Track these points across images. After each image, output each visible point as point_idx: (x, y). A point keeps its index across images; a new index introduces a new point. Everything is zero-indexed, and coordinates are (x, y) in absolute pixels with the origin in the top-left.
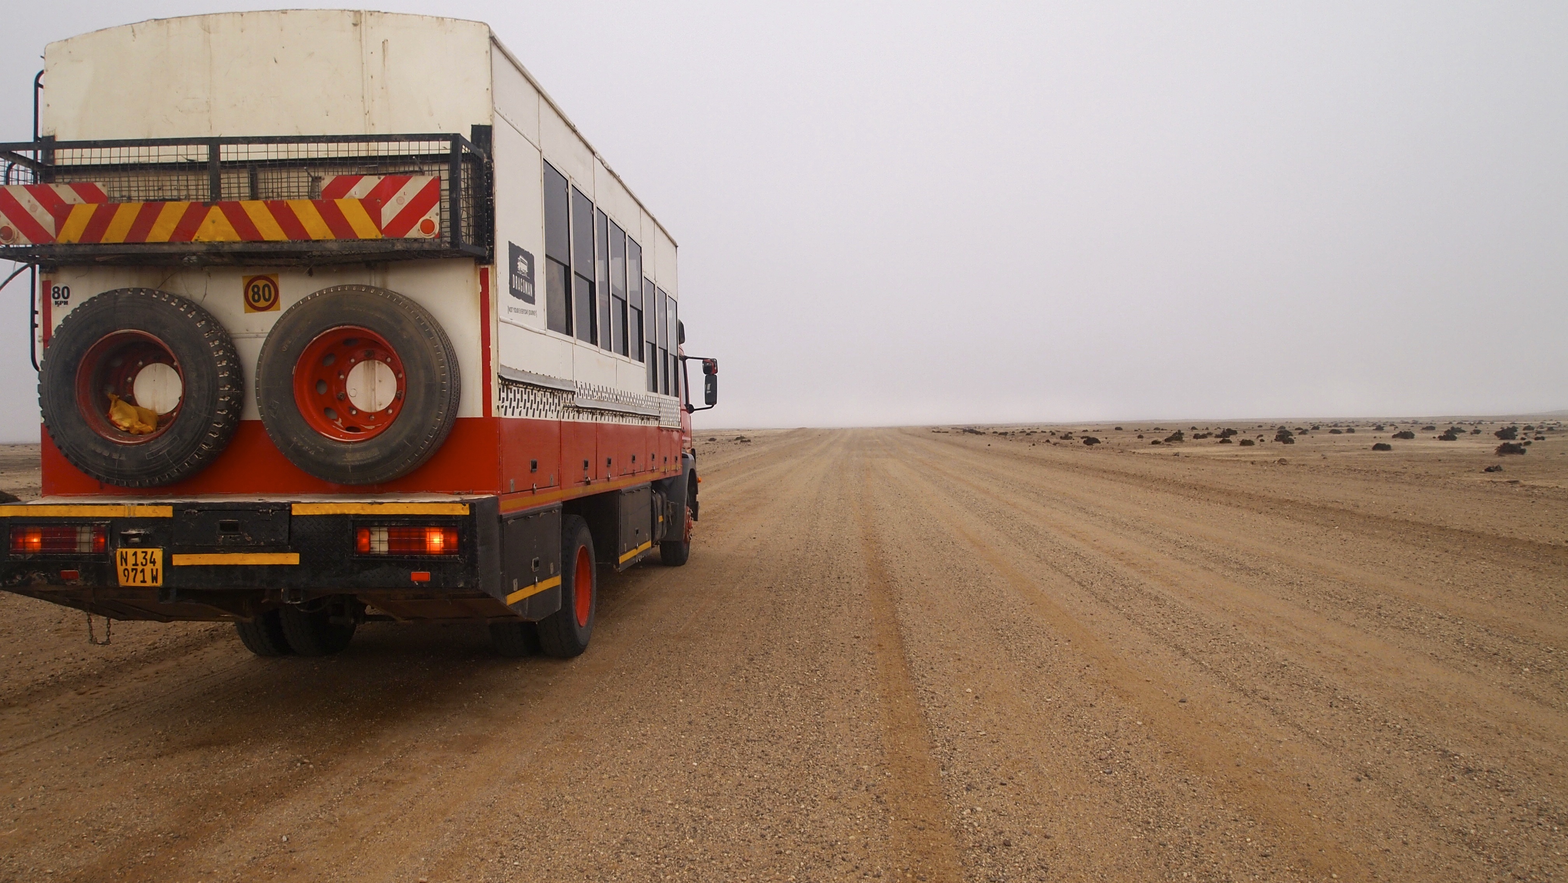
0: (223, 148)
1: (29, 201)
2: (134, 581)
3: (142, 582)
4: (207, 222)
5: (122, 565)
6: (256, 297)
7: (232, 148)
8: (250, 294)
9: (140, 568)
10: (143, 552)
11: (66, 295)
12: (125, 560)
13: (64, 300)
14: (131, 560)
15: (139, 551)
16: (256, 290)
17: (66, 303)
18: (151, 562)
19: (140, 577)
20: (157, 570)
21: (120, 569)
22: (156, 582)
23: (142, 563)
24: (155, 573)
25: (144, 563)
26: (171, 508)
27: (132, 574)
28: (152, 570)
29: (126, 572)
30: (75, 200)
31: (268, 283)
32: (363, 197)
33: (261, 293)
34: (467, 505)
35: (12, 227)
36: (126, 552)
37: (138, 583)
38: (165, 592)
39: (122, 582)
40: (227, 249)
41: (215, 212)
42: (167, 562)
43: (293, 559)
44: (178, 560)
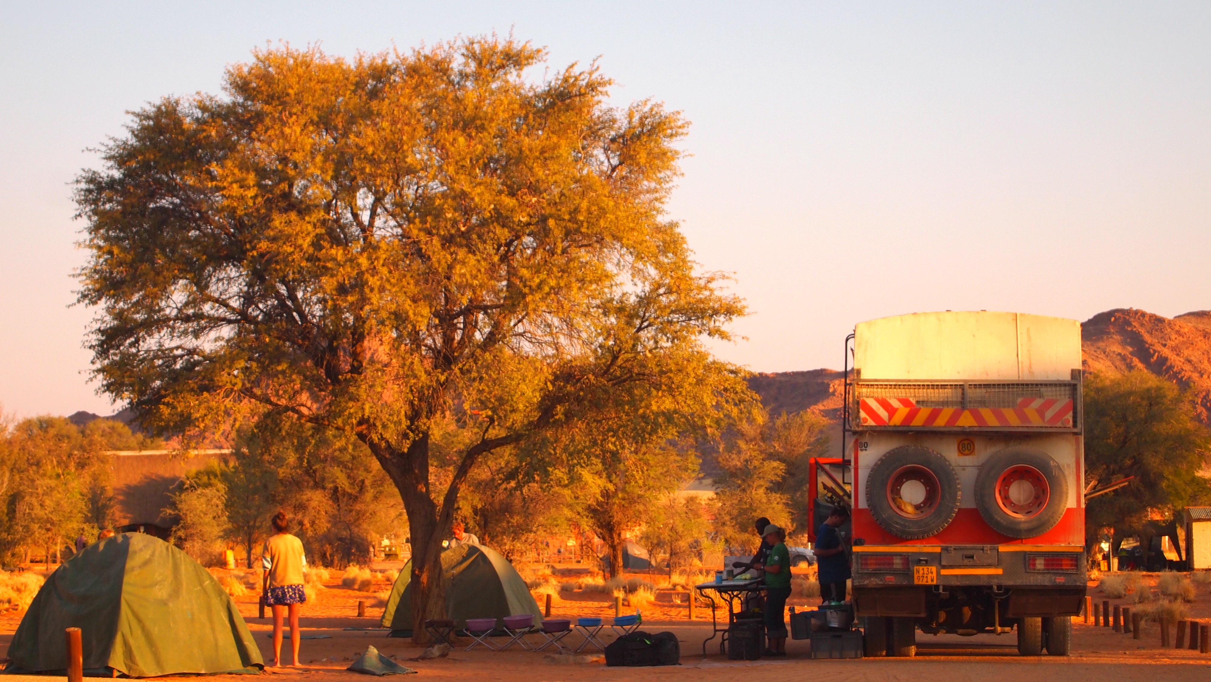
1: (876, 406)
2: (922, 582)
3: (926, 582)
4: (962, 417)
5: (916, 574)
8: (961, 447)
9: (925, 575)
10: (927, 568)
11: (866, 446)
12: (918, 572)
13: (864, 448)
14: (921, 572)
15: (925, 567)
17: (866, 450)
18: (931, 573)
19: (925, 580)
20: (934, 576)
21: (916, 576)
22: (933, 582)
24: (932, 578)
25: (927, 573)
26: (939, 548)
27: (921, 579)
28: (931, 576)
29: (919, 577)
30: (899, 406)
31: (970, 442)
32: (1037, 407)
35: (868, 417)
36: (919, 568)
37: (924, 583)
38: (937, 587)
39: (916, 582)
40: (971, 429)
41: (966, 413)
42: (938, 573)
43: (1000, 571)
44: (944, 572)
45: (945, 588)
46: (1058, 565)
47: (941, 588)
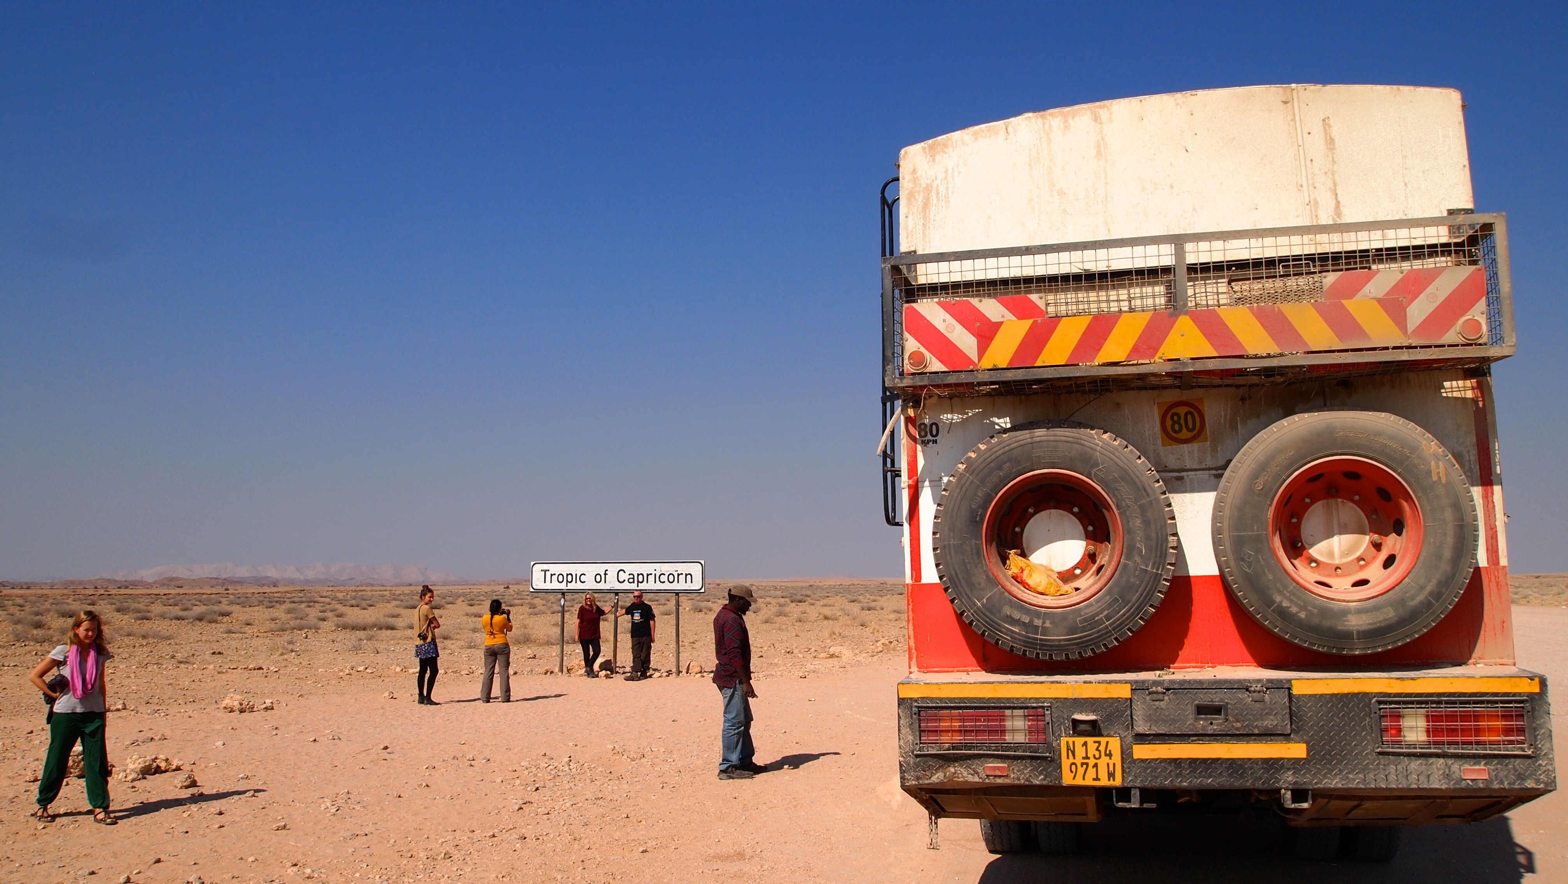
0: (1189, 247)
1: (944, 321)
2: (1084, 779)
3: (1094, 779)
4: (1173, 335)
5: (1068, 758)
6: (1177, 427)
7: (1204, 245)
8: (1169, 423)
9: (1092, 762)
10: (1095, 742)
11: (934, 433)
12: (1072, 751)
13: (932, 438)
14: (1080, 752)
15: (1090, 740)
16: (1176, 418)
17: (935, 442)
18: (1106, 755)
19: (1091, 773)
20: (1114, 764)
21: (1066, 763)
22: (1114, 780)
23: (1094, 755)
24: (1111, 769)
25: (1097, 756)
26: (1128, 686)
27: (1081, 770)
28: (1108, 764)
29: (1073, 767)
30: (1003, 316)
31: (1192, 410)
32: (1380, 295)
33: (1182, 422)
34: (1537, 680)
35: (923, 350)
36: (1074, 742)
37: (1089, 782)
38: (1124, 793)
39: (1067, 779)
40: (1199, 366)
41: (1184, 322)
42: (1126, 754)
43: (1297, 750)
44: (1142, 752)
45: (1146, 794)
46: (1466, 731)
47: (1136, 795)
